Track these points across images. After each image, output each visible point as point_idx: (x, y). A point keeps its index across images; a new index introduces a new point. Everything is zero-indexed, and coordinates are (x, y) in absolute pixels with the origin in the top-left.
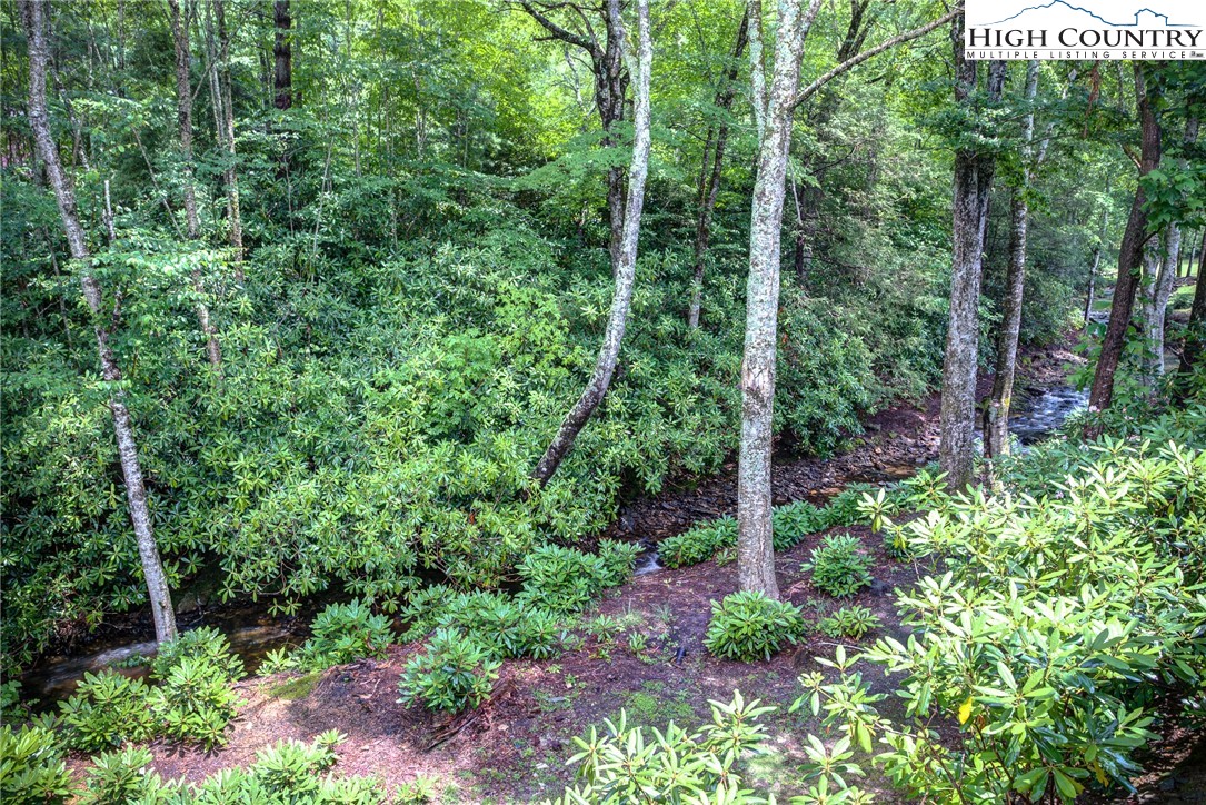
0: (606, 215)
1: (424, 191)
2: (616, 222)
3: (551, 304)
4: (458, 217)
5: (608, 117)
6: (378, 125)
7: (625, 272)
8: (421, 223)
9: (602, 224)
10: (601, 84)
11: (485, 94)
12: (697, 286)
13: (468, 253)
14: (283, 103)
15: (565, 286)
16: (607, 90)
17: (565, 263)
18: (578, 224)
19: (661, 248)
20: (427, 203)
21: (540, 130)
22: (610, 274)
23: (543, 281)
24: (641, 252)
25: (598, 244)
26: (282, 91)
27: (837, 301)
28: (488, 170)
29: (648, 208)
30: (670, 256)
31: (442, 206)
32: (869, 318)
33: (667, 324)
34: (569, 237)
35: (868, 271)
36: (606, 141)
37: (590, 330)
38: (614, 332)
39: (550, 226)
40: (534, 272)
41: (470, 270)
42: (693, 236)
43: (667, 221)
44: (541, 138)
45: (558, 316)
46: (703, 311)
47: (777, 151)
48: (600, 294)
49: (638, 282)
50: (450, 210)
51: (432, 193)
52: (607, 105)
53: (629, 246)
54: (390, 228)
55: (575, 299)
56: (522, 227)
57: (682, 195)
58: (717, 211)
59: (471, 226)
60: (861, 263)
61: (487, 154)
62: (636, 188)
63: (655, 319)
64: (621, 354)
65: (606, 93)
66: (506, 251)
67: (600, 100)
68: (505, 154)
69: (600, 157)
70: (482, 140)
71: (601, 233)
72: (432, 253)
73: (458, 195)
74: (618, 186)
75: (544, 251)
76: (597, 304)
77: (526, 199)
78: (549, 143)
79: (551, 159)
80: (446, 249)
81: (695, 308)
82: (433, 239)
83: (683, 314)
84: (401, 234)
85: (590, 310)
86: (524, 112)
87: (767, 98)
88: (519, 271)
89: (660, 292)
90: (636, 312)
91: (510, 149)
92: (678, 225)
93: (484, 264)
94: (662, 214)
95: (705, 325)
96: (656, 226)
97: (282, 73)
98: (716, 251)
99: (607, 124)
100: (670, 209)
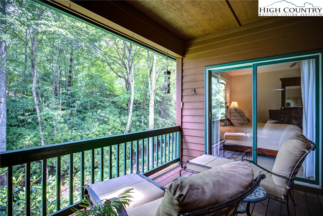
0: (127, 105)
1: (95, 101)
2: (129, 106)
3: (118, 120)
4: (101, 105)
5: (128, 89)
6: (87, 89)
7: (131, 114)
8: (95, 106)
9: (127, 107)
10: (126, 84)
11: (106, 85)
12: (143, 117)
13: (103, 112)
14: (69, 86)
15: (120, 117)
16: (128, 85)
17: (120, 113)
18: (122, 107)
19: (137, 110)
20: (96, 103)
21: (116, 91)
22: (128, 115)
23: (117, 116)
24: (133, 111)
25: (126, 110)
26: (69, 83)
27: (166, 119)
28: (107, 97)
29: (134, 104)
30: (138, 112)
31: (98, 104)
32: (172, 122)
33: (138, 123)
34: (121, 109)
35: (171, 114)
36: (127, 93)
37: (124, 124)
38: (129, 124)
39: (117, 107)
40: (114, 115)
41: (104, 115)
42: (142, 109)
43: (138, 106)
44: (116, 92)
45: (119, 122)
46: (144, 121)
47: (153, 96)
48: (126, 118)
49: (133, 116)
50: (100, 104)
51: (97, 101)
52: (127, 87)
53: (131, 110)
54: (89, 107)
55: (122, 119)
56: (112, 107)
57: (141, 102)
58: (146, 104)
59: (103, 107)
60: (170, 113)
61: (106, 95)
62: (132, 101)
63: (136, 123)
64: (130, 128)
65: (127, 86)
66: (110, 111)
67: (126, 87)
68: (110, 95)
69: (127, 96)
70: (106, 92)
71: (127, 108)
72: (96, 112)
73: (101, 101)
74: (129, 100)
75: (116, 111)
76: (126, 120)
77: (113, 102)
78: (117, 93)
79: (118, 96)
80: (99, 111)
81: (143, 121)
82: (97, 109)
83: (141, 122)
84: (91, 108)
85: (124, 121)
86: (113, 88)
87: (151, 89)
88: (112, 115)
89: (137, 118)
90: (133, 121)
91: (110, 94)
92: (140, 107)
93: (106, 113)
94: (137, 105)
95: (145, 124)
96: (136, 107)
97: (70, 80)
98: (146, 111)
99: (127, 90)
100: (138, 104)
